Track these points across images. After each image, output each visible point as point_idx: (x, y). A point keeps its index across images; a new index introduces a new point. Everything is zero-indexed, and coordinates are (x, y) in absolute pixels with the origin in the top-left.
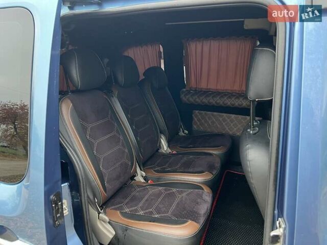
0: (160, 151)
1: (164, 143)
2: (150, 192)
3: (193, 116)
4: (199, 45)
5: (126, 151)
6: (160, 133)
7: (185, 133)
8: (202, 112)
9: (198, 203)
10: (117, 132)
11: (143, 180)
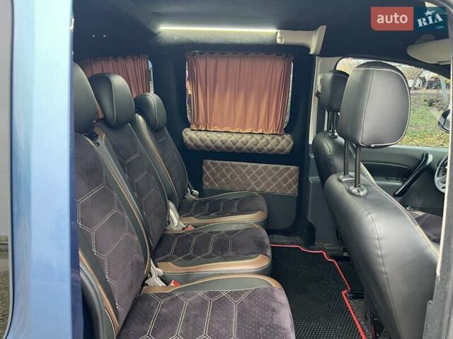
0: (168, 228)
1: (173, 214)
2: (186, 303)
3: (204, 168)
4: (212, 63)
5: (136, 238)
6: (169, 199)
7: (195, 196)
8: (217, 161)
9: (274, 310)
10: (119, 207)
11: (161, 284)
